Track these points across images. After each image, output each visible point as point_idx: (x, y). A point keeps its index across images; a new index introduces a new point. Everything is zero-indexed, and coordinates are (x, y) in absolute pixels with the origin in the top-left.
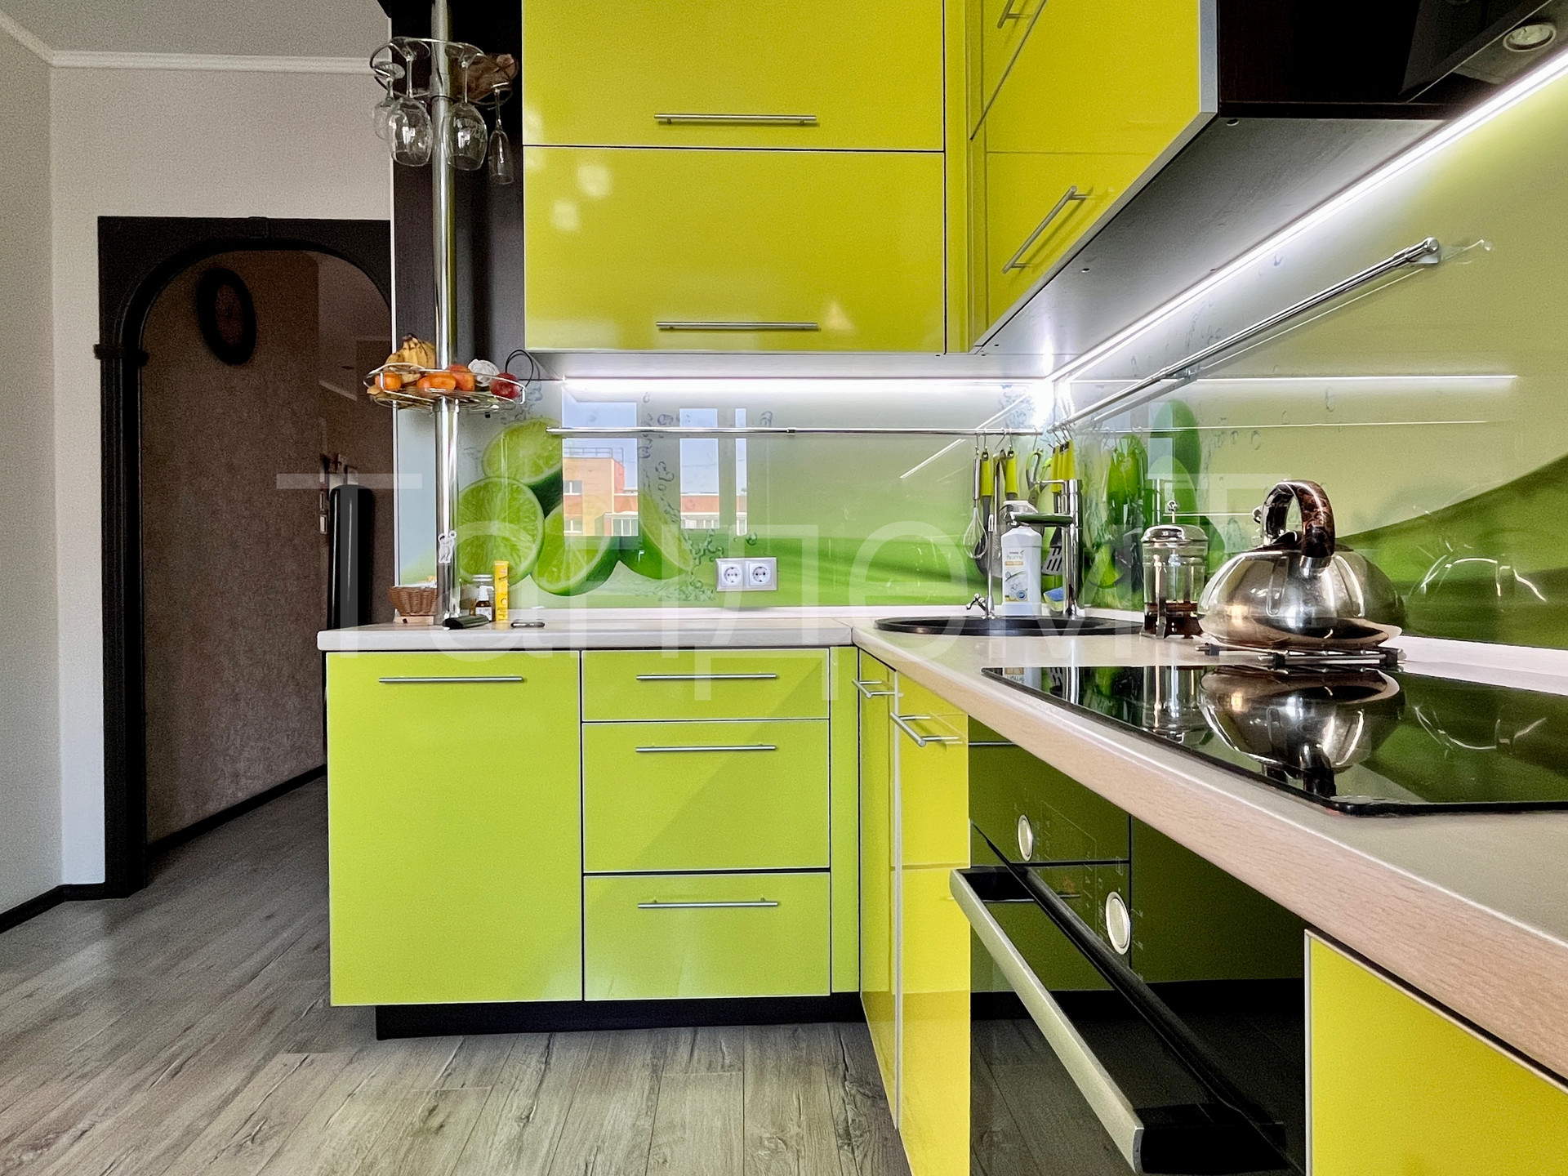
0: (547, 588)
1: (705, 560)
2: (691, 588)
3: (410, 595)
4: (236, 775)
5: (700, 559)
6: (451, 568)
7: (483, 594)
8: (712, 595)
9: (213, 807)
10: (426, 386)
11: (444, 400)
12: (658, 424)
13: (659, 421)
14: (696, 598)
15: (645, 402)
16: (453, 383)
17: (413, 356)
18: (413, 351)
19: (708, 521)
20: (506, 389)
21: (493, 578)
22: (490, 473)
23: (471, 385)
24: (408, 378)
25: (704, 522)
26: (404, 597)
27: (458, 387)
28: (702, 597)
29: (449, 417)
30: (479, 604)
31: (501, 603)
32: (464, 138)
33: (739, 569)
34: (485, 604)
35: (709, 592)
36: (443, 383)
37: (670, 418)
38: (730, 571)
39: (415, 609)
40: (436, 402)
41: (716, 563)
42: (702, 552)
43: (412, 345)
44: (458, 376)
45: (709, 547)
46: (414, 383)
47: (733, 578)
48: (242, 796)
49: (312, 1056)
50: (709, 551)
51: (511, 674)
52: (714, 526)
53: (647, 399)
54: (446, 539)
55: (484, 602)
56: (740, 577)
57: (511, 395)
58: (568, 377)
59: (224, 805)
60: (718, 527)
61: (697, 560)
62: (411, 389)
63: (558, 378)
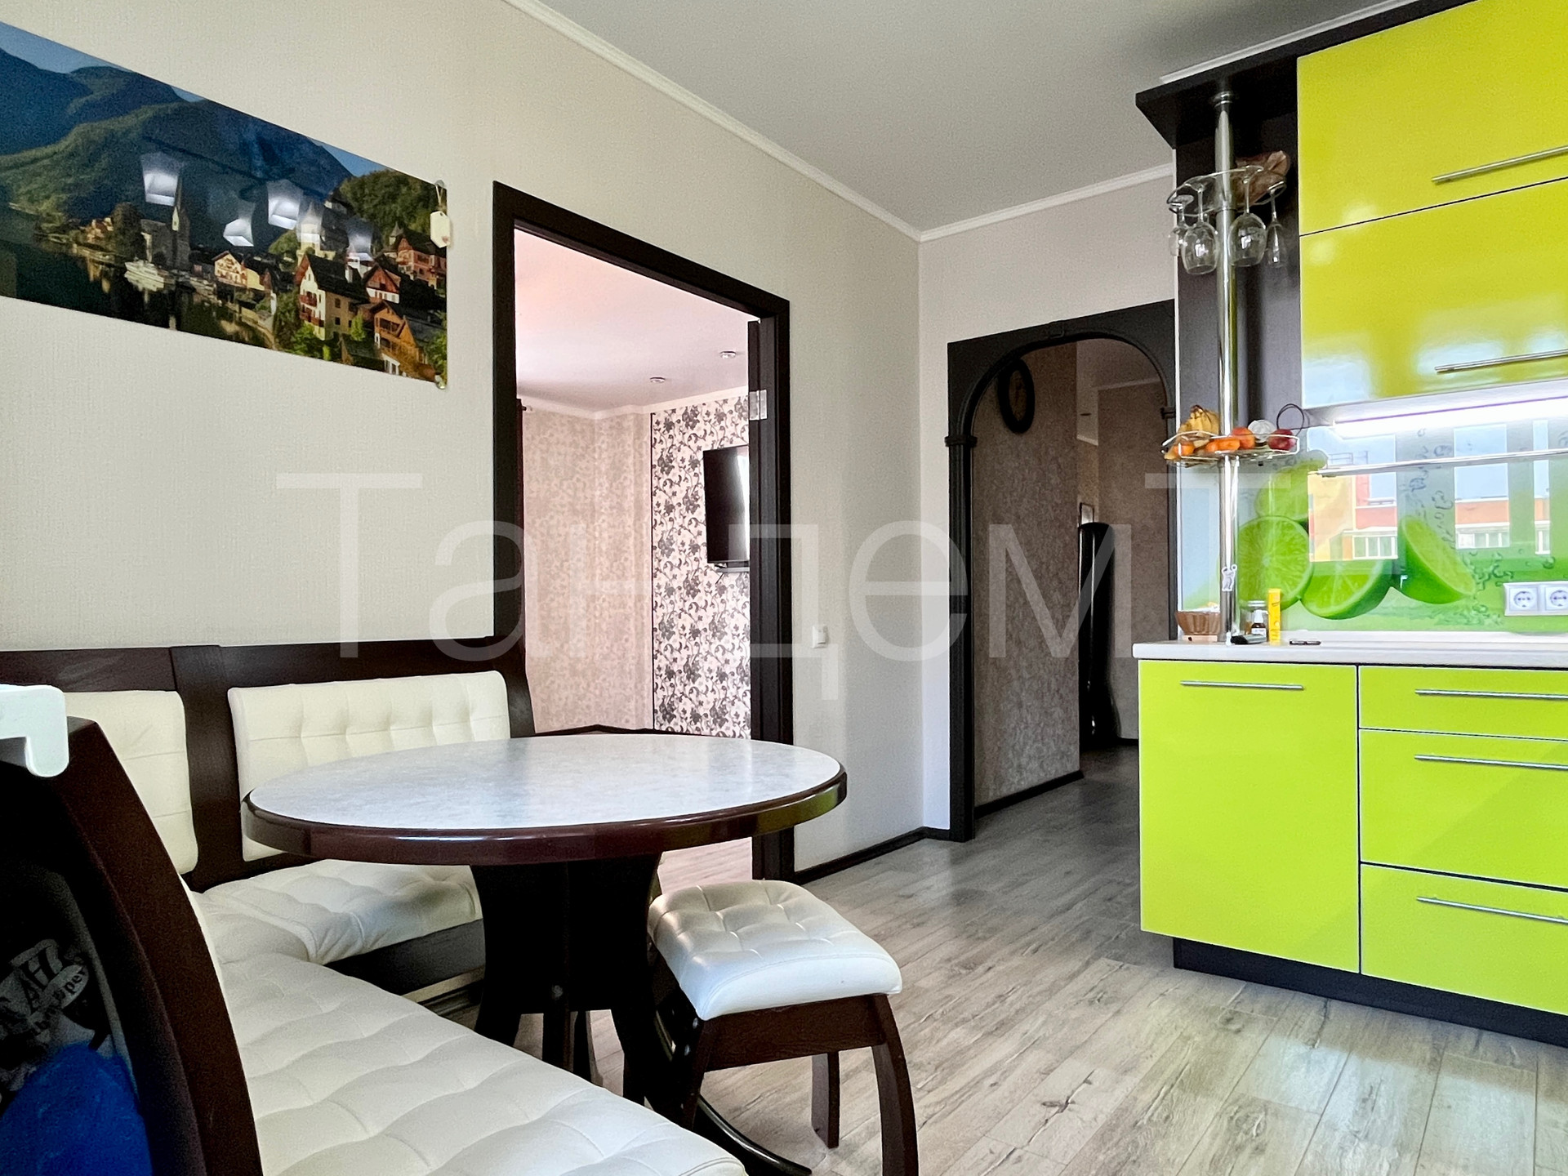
0: (1318, 612)
1: (1490, 586)
2: (1473, 612)
3: (1194, 617)
4: (1019, 766)
5: (1484, 584)
6: (1232, 594)
7: (1258, 617)
8: (1499, 620)
9: (1006, 790)
10: (1213, 448)
11: (1227, 458)
12: (1434, 455)
13: (1435, 452)
14: (1480, 622)
15: (1420, 436)
16: (1238, 445)
17: (1200, 425)
18: (1199, 419)
19: (1494, 535)
20: (1282, 441)
21: (1267, 604)
22: (1263, 513)
23: (1252, 443)
24: (1198, 444)
25: (1487, 535)
26: (1190, 620)
27: (1242, 447)
28: (1488, 621)
29: (1231, 470)
30: (1255, 626)
31: (1274, 625)
32: (1245, 241)
33: (1532, 593)
34: (1261, 626)
35: (1495, 617)
36: (1229, 445)
37: (1446, 448)
38: (1521, 596)
39: (1198, 629)
40: (1221, 460)
41: (1504, 588)
42: (1487, 577)
43: (1198, 415)
44: (1241, 438)
45: (1496, 572)
46: (1204, 447)
47: (1525, 602)
48: (1024, 785)
49: (1126, 965)
50: (1496, 576)
51: (1291, 684)
52: (1501, 543)
53: (1422, 433)
54: (1229, 571)
55: (1259, 624)
56: (1533, 602)
57: (1287, 448)
58: (1337, 423)
59: (1013, 790)
60: (1508, 545)
61: (1481, 586)
62: (1201, 452)
63: (1326, 423)
